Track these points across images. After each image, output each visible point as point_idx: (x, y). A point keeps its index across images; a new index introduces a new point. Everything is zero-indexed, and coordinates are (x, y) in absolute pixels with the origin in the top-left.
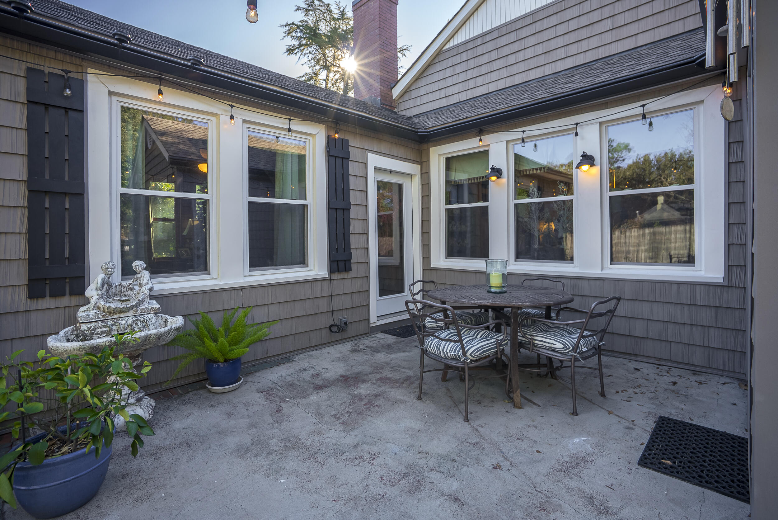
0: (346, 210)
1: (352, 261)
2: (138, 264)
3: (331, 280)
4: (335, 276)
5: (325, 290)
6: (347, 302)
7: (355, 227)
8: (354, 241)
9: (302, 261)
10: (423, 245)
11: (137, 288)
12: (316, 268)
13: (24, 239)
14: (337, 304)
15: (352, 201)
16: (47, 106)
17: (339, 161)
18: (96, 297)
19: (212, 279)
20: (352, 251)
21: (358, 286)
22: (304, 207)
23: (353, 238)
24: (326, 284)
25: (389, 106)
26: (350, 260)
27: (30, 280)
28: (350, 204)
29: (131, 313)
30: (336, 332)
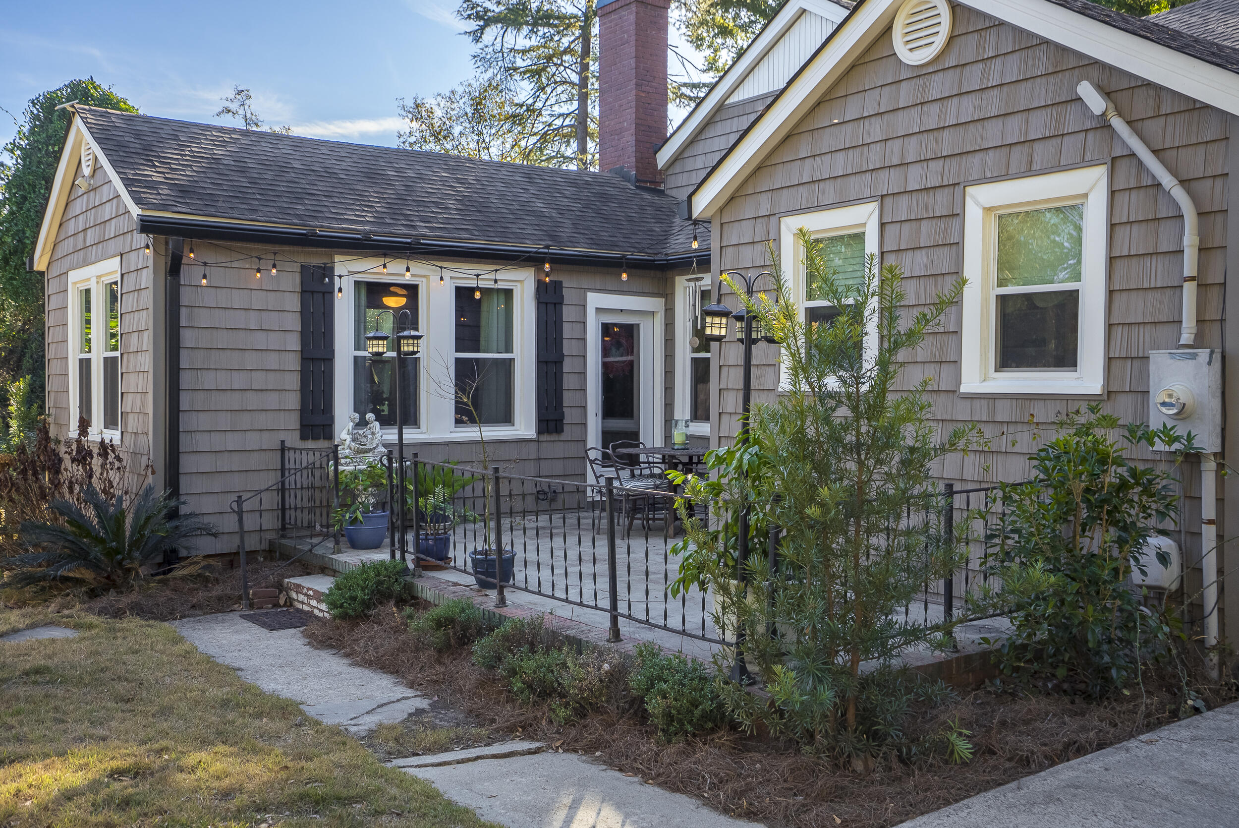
0: (559, 362)
1: (565, 421)
2: (370, 416)
3: (538, 441)
4: (544, 438)
5: (531, 452)
6: (558, 468)
7: (569, 382)
8: (568, 399)
9: (507, 418)
10: (666, 405)
11: (370, 436)
12: (523, 427)
13: (298, 395)
14: (546, 468)
15: (565, 352)
16: (313, 292)
17: (551, 307)
18: (349, 440)
19: (422, 433)
20: (565, 410)
21: (573, 450)
22: (512, 360)
23: (566, 396)
24: (533, 446)
25: (651, 182)
26: (562, 420)
27: (302, 425)
28: (563, 355)
29: (371, 454)
30: (543, 500)
